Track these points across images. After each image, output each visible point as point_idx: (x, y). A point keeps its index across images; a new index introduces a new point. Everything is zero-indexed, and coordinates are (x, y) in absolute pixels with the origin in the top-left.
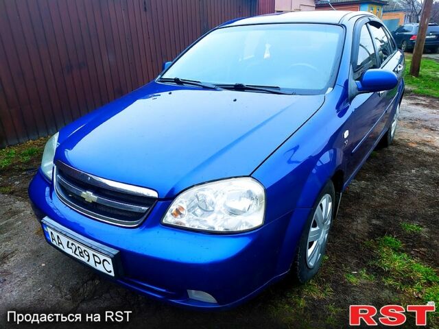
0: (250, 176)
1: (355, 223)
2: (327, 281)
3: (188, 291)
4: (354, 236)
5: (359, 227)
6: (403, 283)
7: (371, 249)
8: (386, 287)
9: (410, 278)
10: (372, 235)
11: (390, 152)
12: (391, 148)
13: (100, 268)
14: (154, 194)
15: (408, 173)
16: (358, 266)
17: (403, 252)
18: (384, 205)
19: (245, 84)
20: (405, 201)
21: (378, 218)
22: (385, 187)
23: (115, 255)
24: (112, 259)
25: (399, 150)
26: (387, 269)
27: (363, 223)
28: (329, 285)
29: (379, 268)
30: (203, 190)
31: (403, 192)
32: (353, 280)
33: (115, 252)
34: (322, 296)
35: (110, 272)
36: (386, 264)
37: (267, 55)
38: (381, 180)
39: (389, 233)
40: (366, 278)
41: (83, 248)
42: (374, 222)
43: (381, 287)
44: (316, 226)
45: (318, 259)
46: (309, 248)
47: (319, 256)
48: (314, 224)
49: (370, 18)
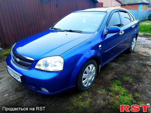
0: (60, 56)
1: (108, 76)
2: (91, 92)
3: (41, 88)
4: (106, 79)
5: (109, 77)
6: (115, 94)
7: (110, 84)
8: (109, 95)
9: (118, 93)
10: (112, 80)
11: (131, 55)
12: (132, 54)
13: (18, 80)
14: (33, 59)
15: (134, 62)
16: (103, 88)
17: (120, 85)
18: (121, 71)
19: (72, 30)
20: (128, 70)
21: (116, 75)
22: (124, 66)
23: (21, 76)
24: (20, 77)
25: (134, 54)
26: (112, 90)
27: (111, 76)
28: (91, 93)
29: (110, 89)
30: (46, 59)
31: (129, 68)
32: (99, 92)
33: (21, 75)
34: (87, 95)
35: (20, 81)
36: (112, 89)
37: (84, 21)
38: (124, 63)
39: (118, 80)
40: (104, 92)
41: (15, 74)
42: (115, 76)
43: (107, 95)
44: (86, 74)
45: (89, 85)
46: (84, 80)
47: (90, 84)
48: (86, 73)
49: (120, 10)
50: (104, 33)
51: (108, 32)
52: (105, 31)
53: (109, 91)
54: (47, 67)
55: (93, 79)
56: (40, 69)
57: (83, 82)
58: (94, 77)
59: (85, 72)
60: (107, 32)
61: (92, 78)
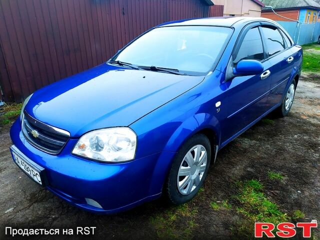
0: (128, 127)
1: (234, 169)
2: (196, 205)
6: (251, 212)
7: (237, 188)
8: (237, 214)
9: (257, 209)
10: (243, 178)
13: (35, 178)
14: (68, 134)
15: (291, 138)
21: (253, 167)
23: (42, 171)
24: (39, 173)
25: (291, 120)
33: (42, 169)
35: (40, 182)
40: (225, 206)
41: (28, 166)
42: (249, 169)
44: (187, 166)
45: (193, 189)
46: (180, 180)
47: (194, 187)
48: (185, 164)
49: (262, 23)
50: (226, 74)
51: (235, 72)
52: (230, 70)
53: (237, 204)
54: (100, 150)
55: (201, 176)
56: (84, 155)
57: (180, 183)
58: (203, 173)
59: (185, 161)
60: (234, 74)
61: (199, 174)
